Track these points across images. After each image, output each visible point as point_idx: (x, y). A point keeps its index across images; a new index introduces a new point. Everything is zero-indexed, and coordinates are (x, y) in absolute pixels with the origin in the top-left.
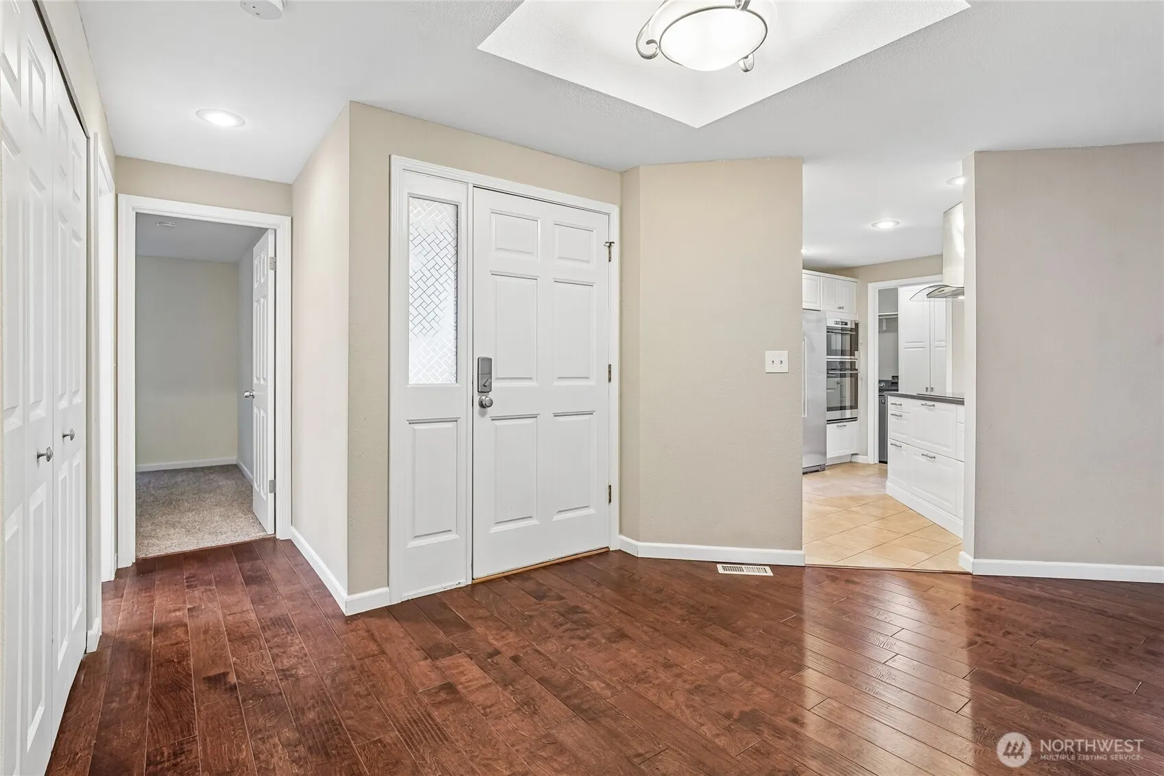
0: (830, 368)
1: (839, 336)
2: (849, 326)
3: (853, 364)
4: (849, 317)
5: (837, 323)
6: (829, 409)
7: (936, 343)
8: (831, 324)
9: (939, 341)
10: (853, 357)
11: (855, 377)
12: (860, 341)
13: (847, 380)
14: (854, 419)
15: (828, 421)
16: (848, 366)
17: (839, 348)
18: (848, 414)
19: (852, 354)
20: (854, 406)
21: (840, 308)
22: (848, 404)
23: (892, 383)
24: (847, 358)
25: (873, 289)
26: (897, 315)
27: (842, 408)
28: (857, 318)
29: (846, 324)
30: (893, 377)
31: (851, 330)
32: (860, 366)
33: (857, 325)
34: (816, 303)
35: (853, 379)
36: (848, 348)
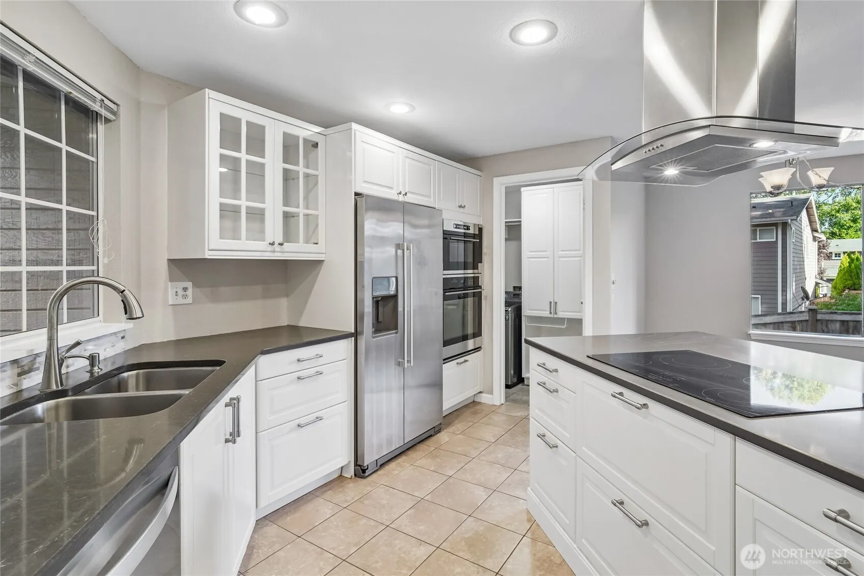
0: (449, 286)
1: (461, 245)
2: (471, 231)
3: (476, 279)
4: (471, 218)
5: (457, 226)
6: (446, 343)
7: (560, 253)
8: (450, 227)
9: (562, 251)
10: (476, 271)
11: (478, 296)
12: (485, 250)
13: (470, 300)
14: (477, 349)
15: (444, 360)
16: (470, 283)
17: (462, 259)
18: (471, 344)
19: (475, 267)
20: (478, 333)
21: (460, 207)
22: (470, 331)
23: (514, 295)
24: (470, 273)
25: (500, 184)
26: (520, 221)
27: (465, 338)
28: (479, 221)
29: (468, 228)
30: (514, 287)
31: (474, 236)
32: (484, 282)
33: (480, 230)
34: (429, 197)
35: (476, 298)
36: (470, 259)
